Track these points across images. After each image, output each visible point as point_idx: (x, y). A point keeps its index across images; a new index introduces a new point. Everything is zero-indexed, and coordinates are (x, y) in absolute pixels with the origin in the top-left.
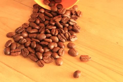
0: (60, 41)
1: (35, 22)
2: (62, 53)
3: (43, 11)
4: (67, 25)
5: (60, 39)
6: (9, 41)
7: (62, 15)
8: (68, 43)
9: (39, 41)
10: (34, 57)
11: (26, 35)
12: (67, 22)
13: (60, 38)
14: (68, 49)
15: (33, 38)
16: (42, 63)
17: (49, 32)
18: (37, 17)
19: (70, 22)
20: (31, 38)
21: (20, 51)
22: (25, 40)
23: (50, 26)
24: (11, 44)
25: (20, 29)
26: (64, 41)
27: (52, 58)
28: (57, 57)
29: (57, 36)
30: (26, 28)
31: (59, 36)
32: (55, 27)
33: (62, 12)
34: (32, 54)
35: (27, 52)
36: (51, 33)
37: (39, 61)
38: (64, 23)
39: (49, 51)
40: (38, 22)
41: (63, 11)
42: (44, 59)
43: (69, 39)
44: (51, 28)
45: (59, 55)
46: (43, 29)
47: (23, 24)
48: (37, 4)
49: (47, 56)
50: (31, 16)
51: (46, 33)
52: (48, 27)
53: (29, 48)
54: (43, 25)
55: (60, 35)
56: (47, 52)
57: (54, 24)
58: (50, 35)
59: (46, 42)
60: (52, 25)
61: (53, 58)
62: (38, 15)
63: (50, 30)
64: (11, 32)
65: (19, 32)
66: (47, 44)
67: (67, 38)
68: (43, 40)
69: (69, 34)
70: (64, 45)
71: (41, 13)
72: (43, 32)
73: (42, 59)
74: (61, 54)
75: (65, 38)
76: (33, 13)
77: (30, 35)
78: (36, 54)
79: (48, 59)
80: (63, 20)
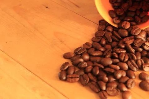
0: (129, 69)
1: (99, 42)
2: (131, 85)
3: (111, 29)
4: (141, 50)
5: (130, 67)
6: (66, 64)
7: (135, 36)
8: (139, 72)
9: (103, 67)
10: (96, 87)
11: (87, 57)
12: (140, 46)
13: (131, 65)
14: (140, 81)
15: (96, 62)
16: (104, 96)
17: (117, 56)
18: (102, 35)
19: (144, 45)
20: (93, 62)
21: (78, 77)
22: (85, 64)
23: (119, 49)
24: (68, 67)
25: (80, 49)
26: (135, 69)
27: (118, 90)
28: (125, 89)
29: (127, 63)
30: (88, 49)
31: (130, 63)
32: (125, 51)
33: (135, 32)
34: (93, 83)
35: (87, 79)
36: (119, 59)
37: (101, 92)
38: (136, 47)
39: (115, 81)
40: (104, 42)
42: (108, 90)
43: (141, 68)
44: (119, 52)
45: (127, 87)
46: (108, 52)
47: (85, 43)
48: (104, 20)
49: (111, 87)
50: (95, 34)
51: (113, 57)
52: (116, 50)
53: (90, 75)
54: (109, 47)
55: (131, 61)
56: (113, 82)
57: (123, 46)
58: (117, 61)
59: (112, 68)
60: (121, 48)
61: (119, 90)
62: (104, 34)
63: (119, 54)
64: (69, 53)
65: (79, 53)
66: (113, 71)
67: (140, 66)
68: (108, 66)
69: (143, 61)
70: (135, 75)
72: (108, 56)
73: (105, 91)
74: (129, 86)
75: (137, 66)
76: (98, 30)
77: (92, 59)
78: (99, 82)
79: (113, 91)
80: (135, 43)
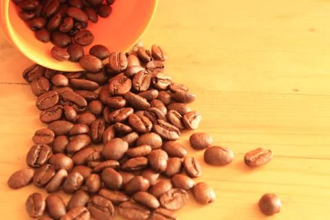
0: (165, 140)
1: (64, 117)
2: (195, 167)
3: (65, 81)
4: (155, 93)
5: (164, 135)
6: (33, 199)
7: (124, 71)
9: (118, 164)
10: (135, 209)
11: (67, 161)
12: (148, 85)
13: (164, 132)
14: (202, 153)
15: (94, 161)
16: (167, 217)
17: (128, 128)
18: (57, 102)
19: (157, 82)
20: (86, 163)
21: (85, 212)
22: (78, 177)
23: (117, 112)
24: (46, 202)
25: (36, 151)
26: (174, 135)
27: (182, 193)
28: (191, 183)
29: (153, 130)
30: (51, 145)
31: (160, 129)
32: (131, 111)
33: (119, 64)
34: (125, 205)
35: (107, 205)
37: (155, 215)
38: (143, 91)
39: (159, 178)
40: (73, 114)
41: (120, 61)
42: (165, 202)
43: (185, 127)
44: (124, 117)
45: (191, 176)
47: (33, 135)
49: (167, 193)
50: (38, 106)
51: (120, 134)
52: (114, 118)
53: (105, 192)
55: (158, 124)
56: (159, 185)
57: (123, 102)
58: (134, 136)
59: (138, 156)
60: (119, 107)
61: (184, 191)
62: (58, 98)
63: (126, 122)
64: (20, 172)
65: (43, 162)
66: (145, 161)
67: (179, 125)
68: (127, 156)
71: (62, 86)
72: (110, 135)
73: (162, 206)
74: (195, 173)
75: (175, 128)
76: (38, 95)
77: (80, 158)
78: (137, 197)
79: (174, 199)
80: (137, 85)
